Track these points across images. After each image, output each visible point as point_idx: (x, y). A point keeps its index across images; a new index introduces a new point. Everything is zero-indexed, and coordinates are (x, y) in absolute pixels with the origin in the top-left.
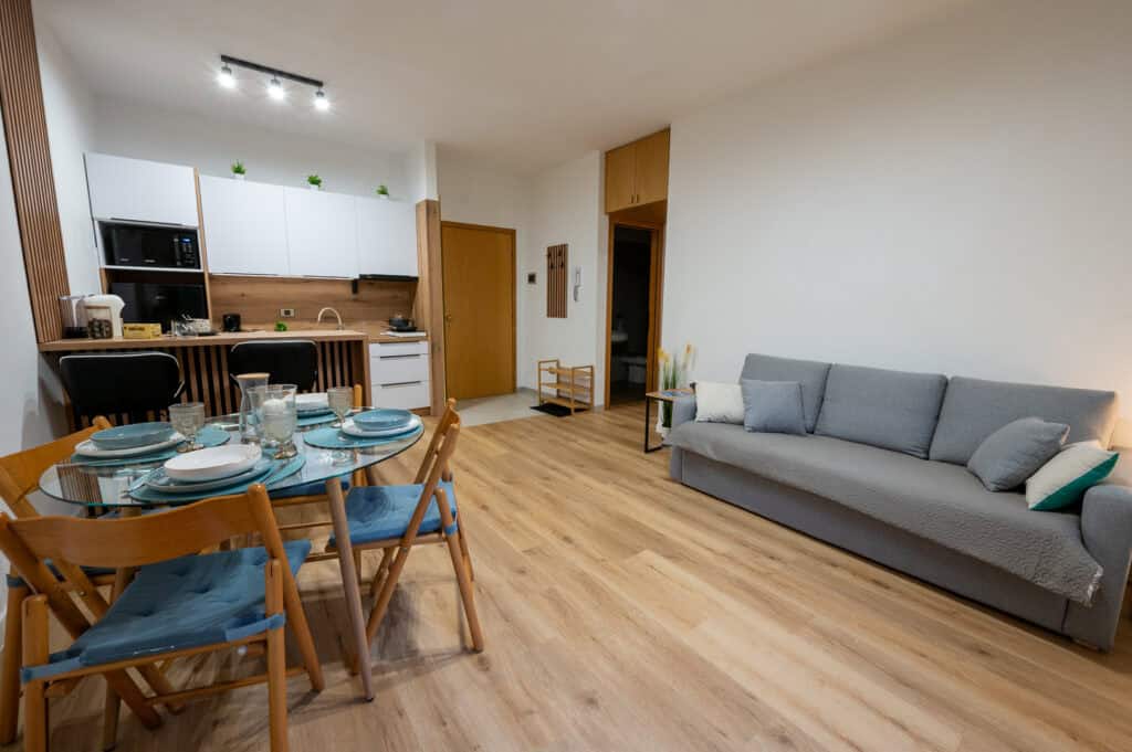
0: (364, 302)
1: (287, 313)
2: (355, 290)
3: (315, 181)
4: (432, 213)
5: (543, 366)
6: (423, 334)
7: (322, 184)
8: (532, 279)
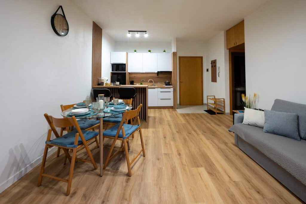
0: (160, 78)
1: (143, 80)
2: (158, 75)
3: (150, 51)
4: (174, 55)
5: (209, 97)
6: (172, 86)
7: (151, 51)
8: (207, 70)
